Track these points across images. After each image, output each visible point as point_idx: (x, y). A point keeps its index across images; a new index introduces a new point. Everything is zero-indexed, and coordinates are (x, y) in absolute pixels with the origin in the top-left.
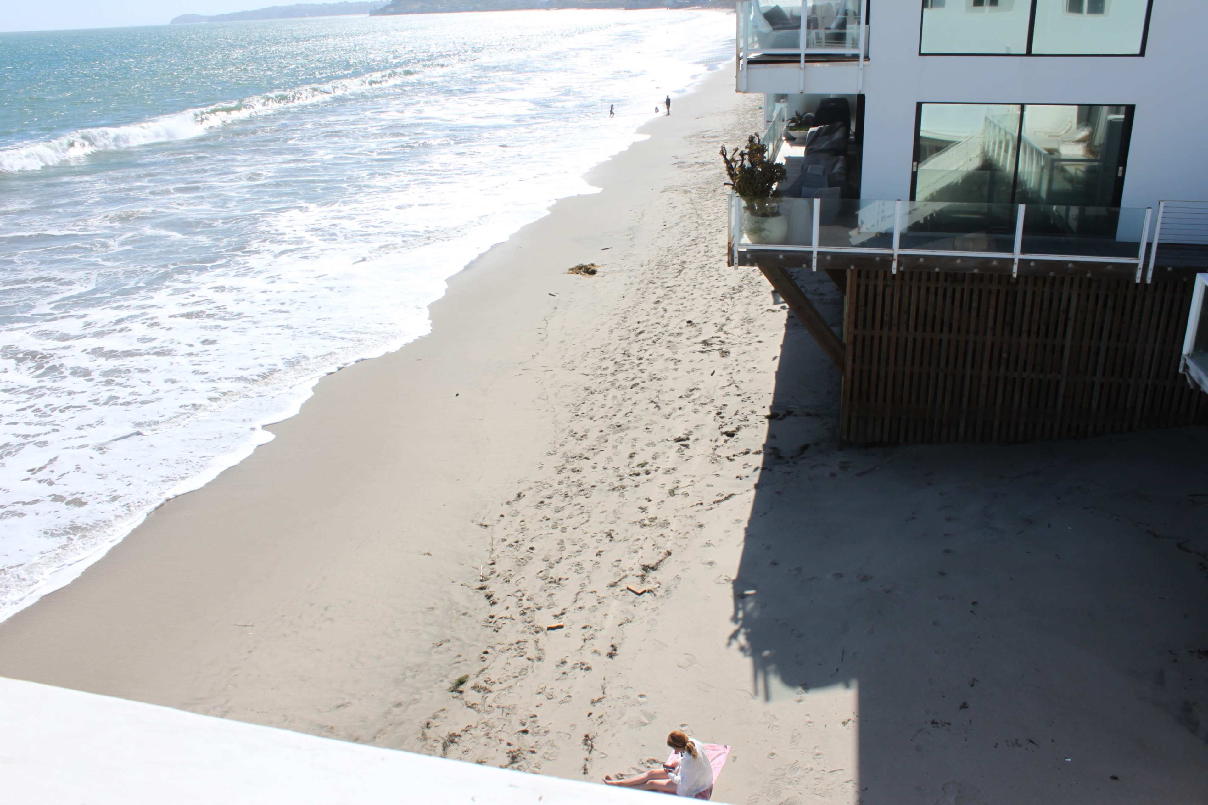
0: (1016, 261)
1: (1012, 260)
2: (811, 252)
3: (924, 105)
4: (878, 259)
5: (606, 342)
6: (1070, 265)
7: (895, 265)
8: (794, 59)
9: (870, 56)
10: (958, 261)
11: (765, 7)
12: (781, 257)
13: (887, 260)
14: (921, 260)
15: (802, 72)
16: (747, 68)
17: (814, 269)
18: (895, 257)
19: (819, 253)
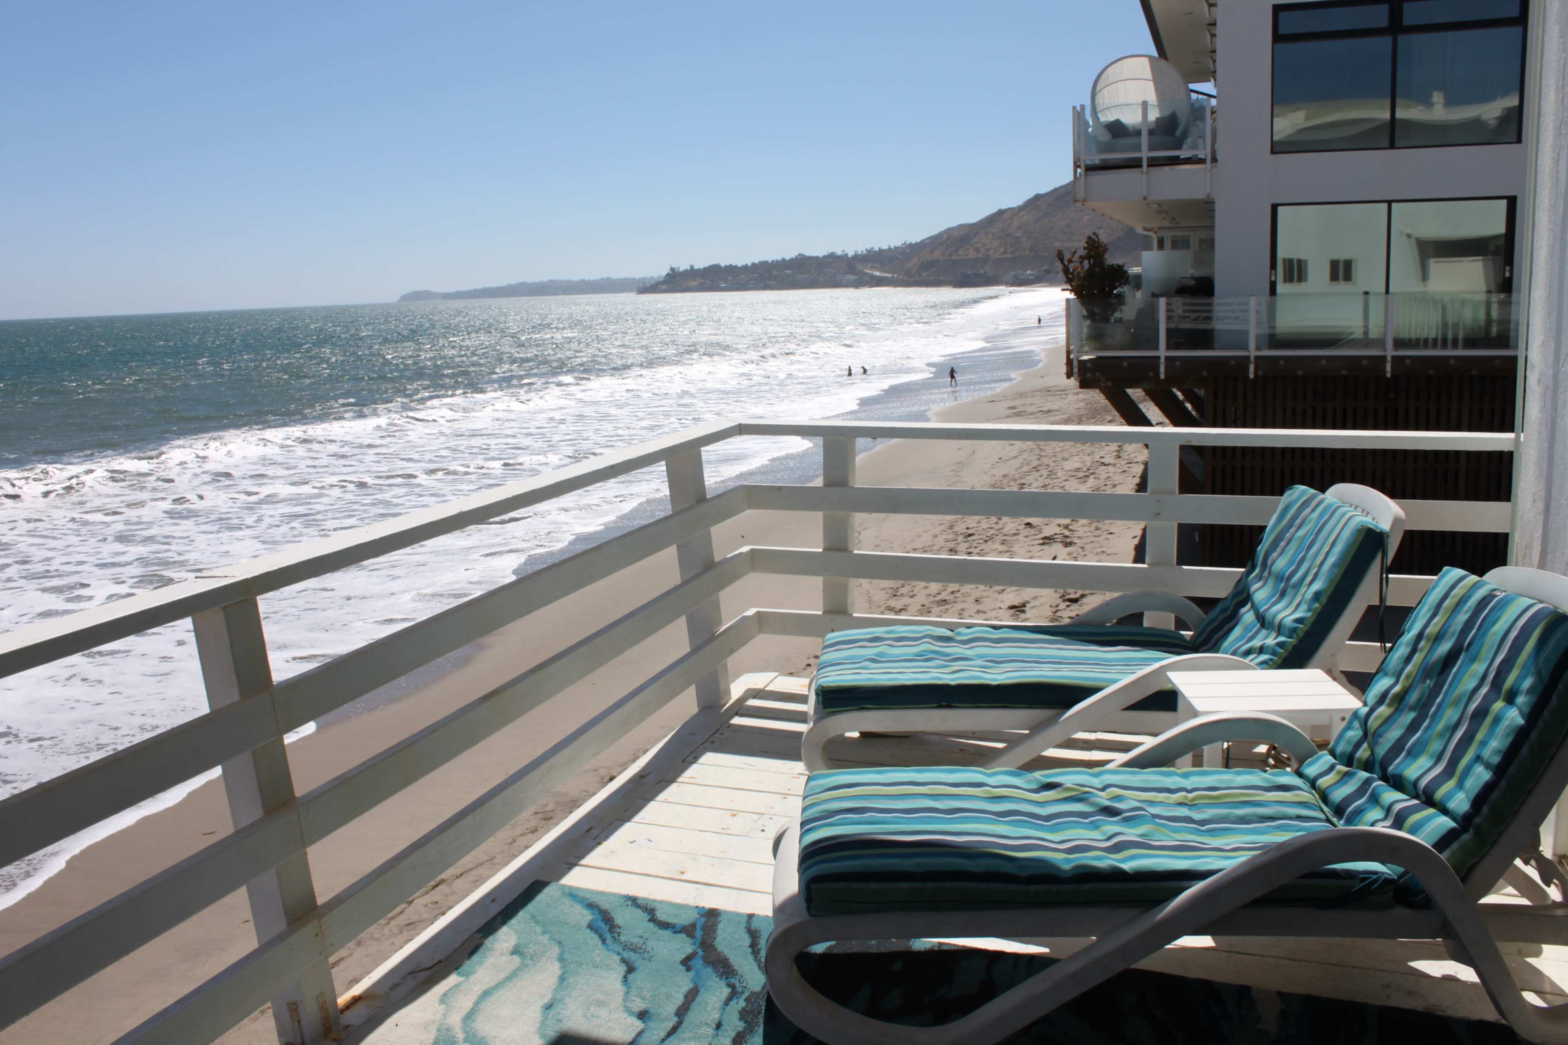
0: (1389, 359)
1: (1384, 358)
2: (1158, 358)
3: (1280, 209)
4: (1233, 362)
5: (931, 543)
6: (1452, 362)
7: (1252, 368)
8: (1134, 164)
9: (1218, 157)
10: (1324, 362)
11: (1105, 121)
12: (1125, 364)
13: (1243, 362)
14: (1282, 362)
15: (1145, 176)
16: (1086, 175)
17: (1162, 376)
18: (1252, 359)
19: (1167, 358)
